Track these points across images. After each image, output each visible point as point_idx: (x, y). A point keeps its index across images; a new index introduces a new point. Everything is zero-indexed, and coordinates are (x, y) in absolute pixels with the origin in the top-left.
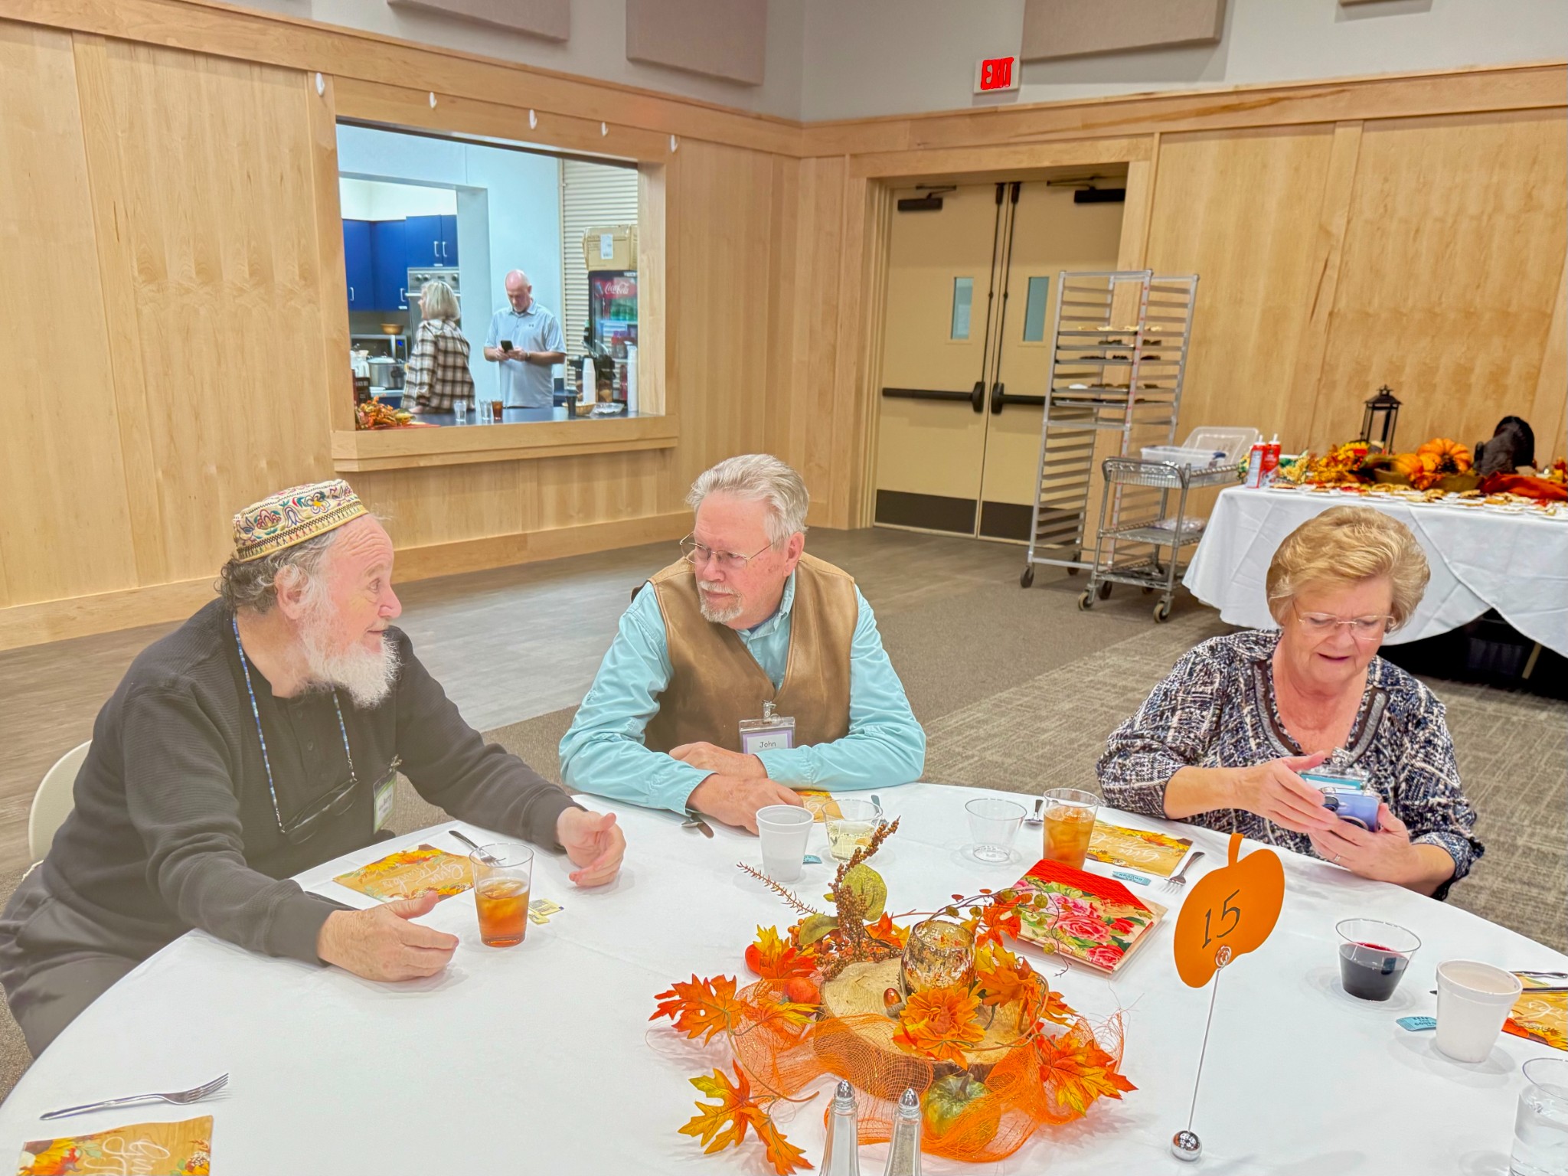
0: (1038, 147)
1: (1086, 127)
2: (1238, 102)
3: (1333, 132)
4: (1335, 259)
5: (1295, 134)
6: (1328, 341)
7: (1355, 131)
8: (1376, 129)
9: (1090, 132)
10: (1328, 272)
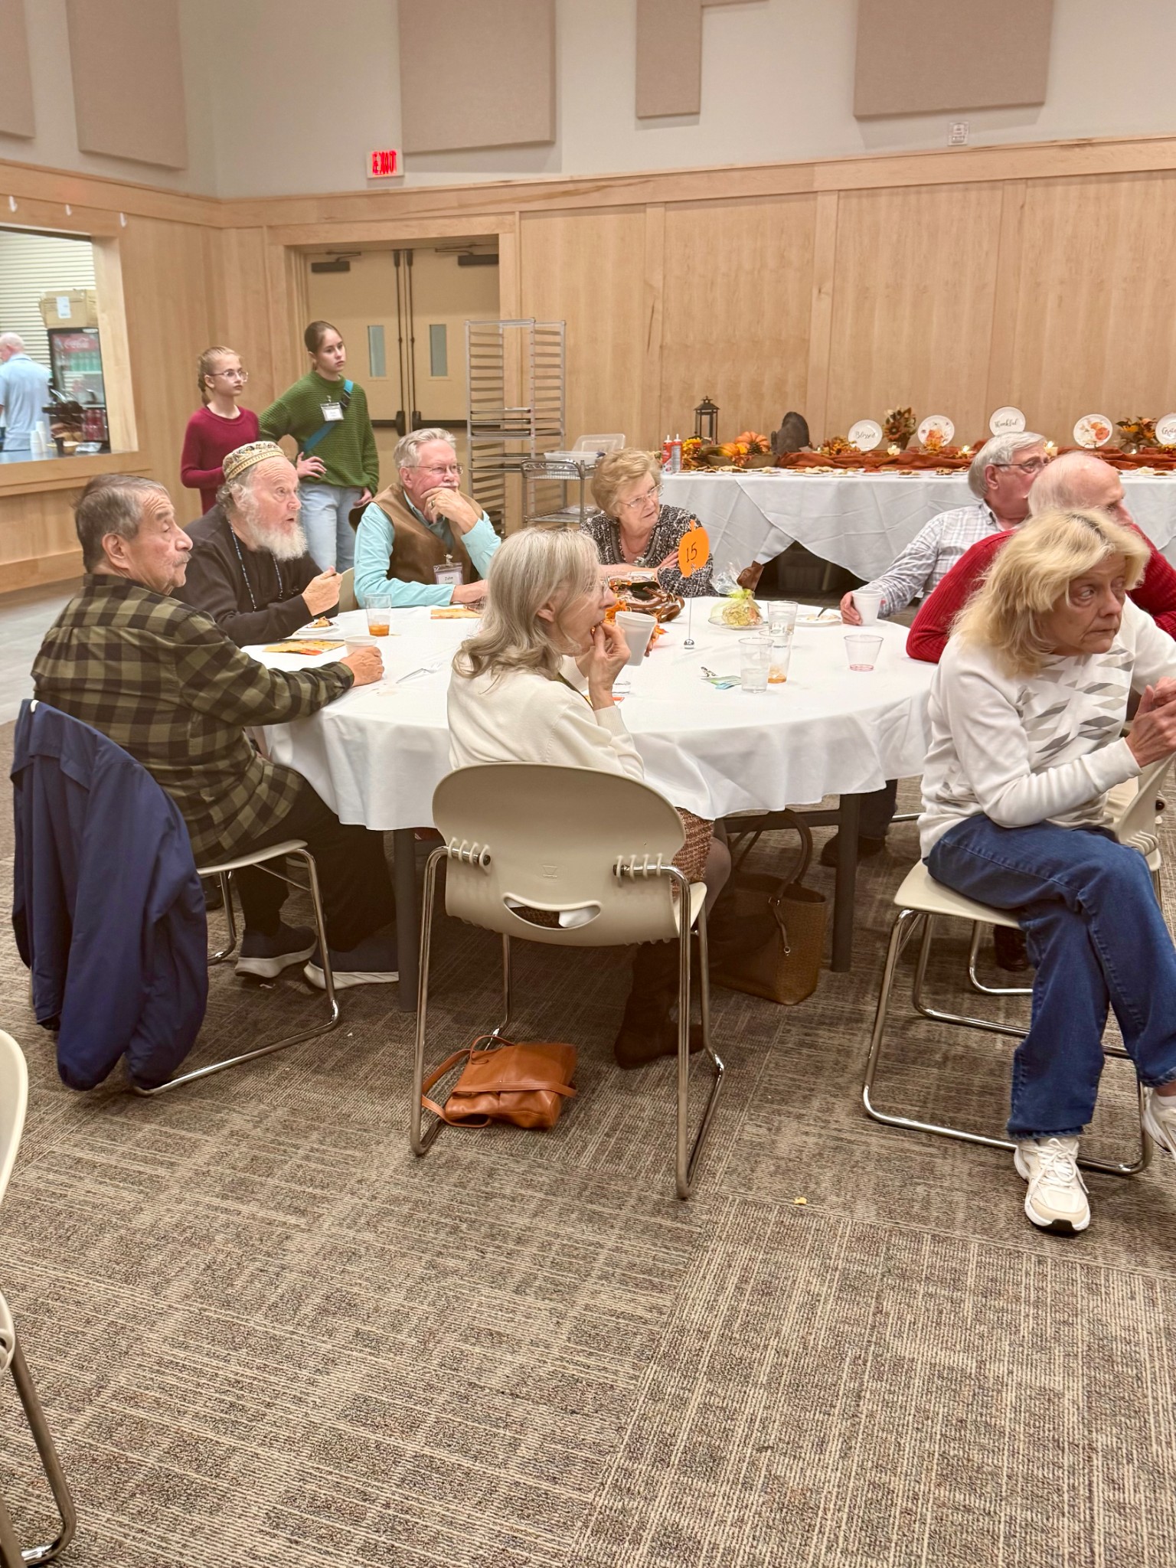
0: (425, 222)
1: (461, 206)
2: (574, 188)
3: (645, 212)
4: (659, 306)
5: (618, 213)
6: (662, 367)
7: (660, 210)
8: (674, 209)
9: (464, 210)
10: (655, 316)
